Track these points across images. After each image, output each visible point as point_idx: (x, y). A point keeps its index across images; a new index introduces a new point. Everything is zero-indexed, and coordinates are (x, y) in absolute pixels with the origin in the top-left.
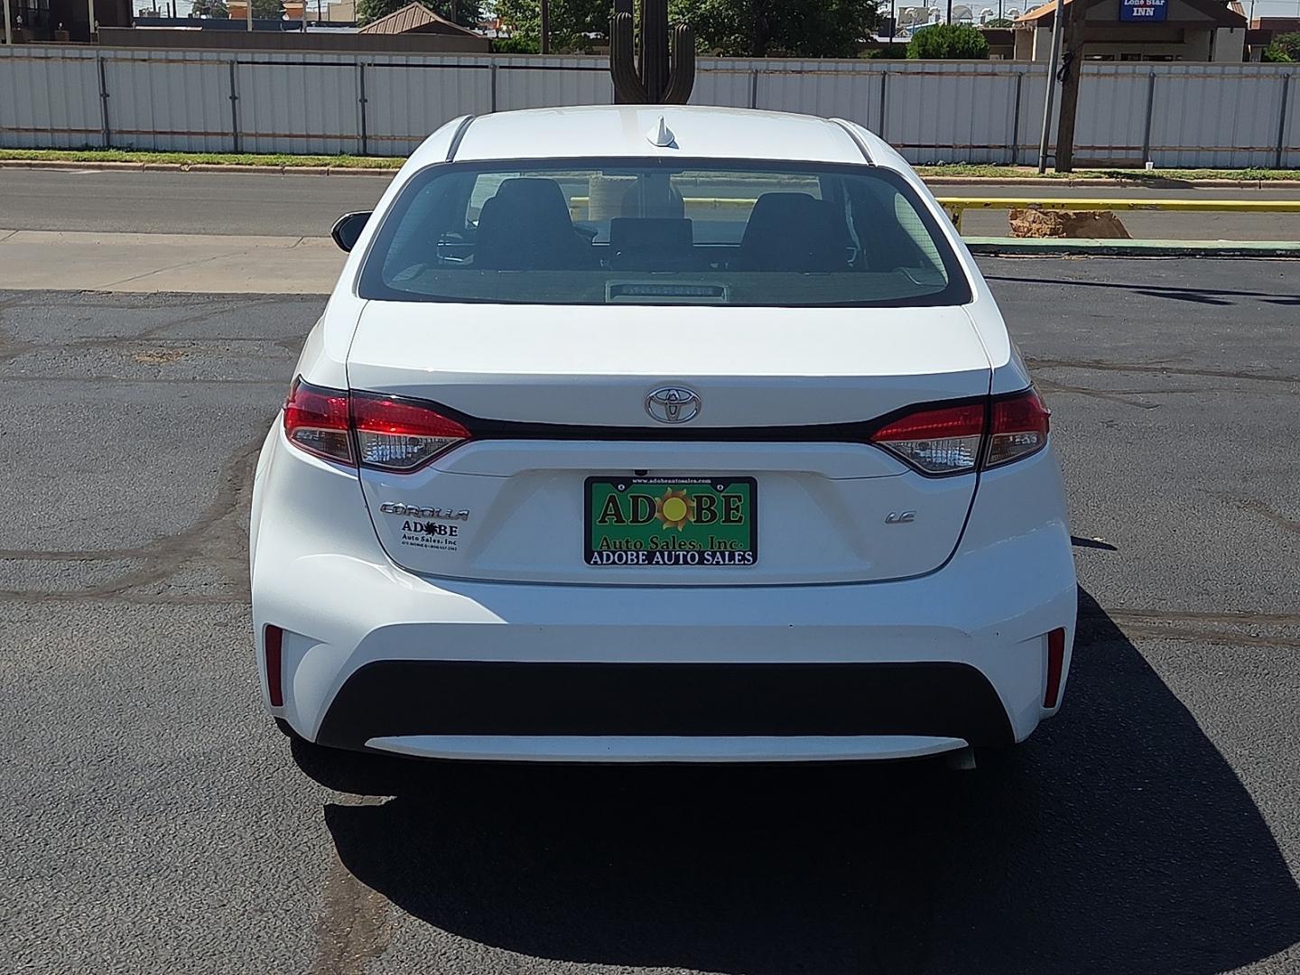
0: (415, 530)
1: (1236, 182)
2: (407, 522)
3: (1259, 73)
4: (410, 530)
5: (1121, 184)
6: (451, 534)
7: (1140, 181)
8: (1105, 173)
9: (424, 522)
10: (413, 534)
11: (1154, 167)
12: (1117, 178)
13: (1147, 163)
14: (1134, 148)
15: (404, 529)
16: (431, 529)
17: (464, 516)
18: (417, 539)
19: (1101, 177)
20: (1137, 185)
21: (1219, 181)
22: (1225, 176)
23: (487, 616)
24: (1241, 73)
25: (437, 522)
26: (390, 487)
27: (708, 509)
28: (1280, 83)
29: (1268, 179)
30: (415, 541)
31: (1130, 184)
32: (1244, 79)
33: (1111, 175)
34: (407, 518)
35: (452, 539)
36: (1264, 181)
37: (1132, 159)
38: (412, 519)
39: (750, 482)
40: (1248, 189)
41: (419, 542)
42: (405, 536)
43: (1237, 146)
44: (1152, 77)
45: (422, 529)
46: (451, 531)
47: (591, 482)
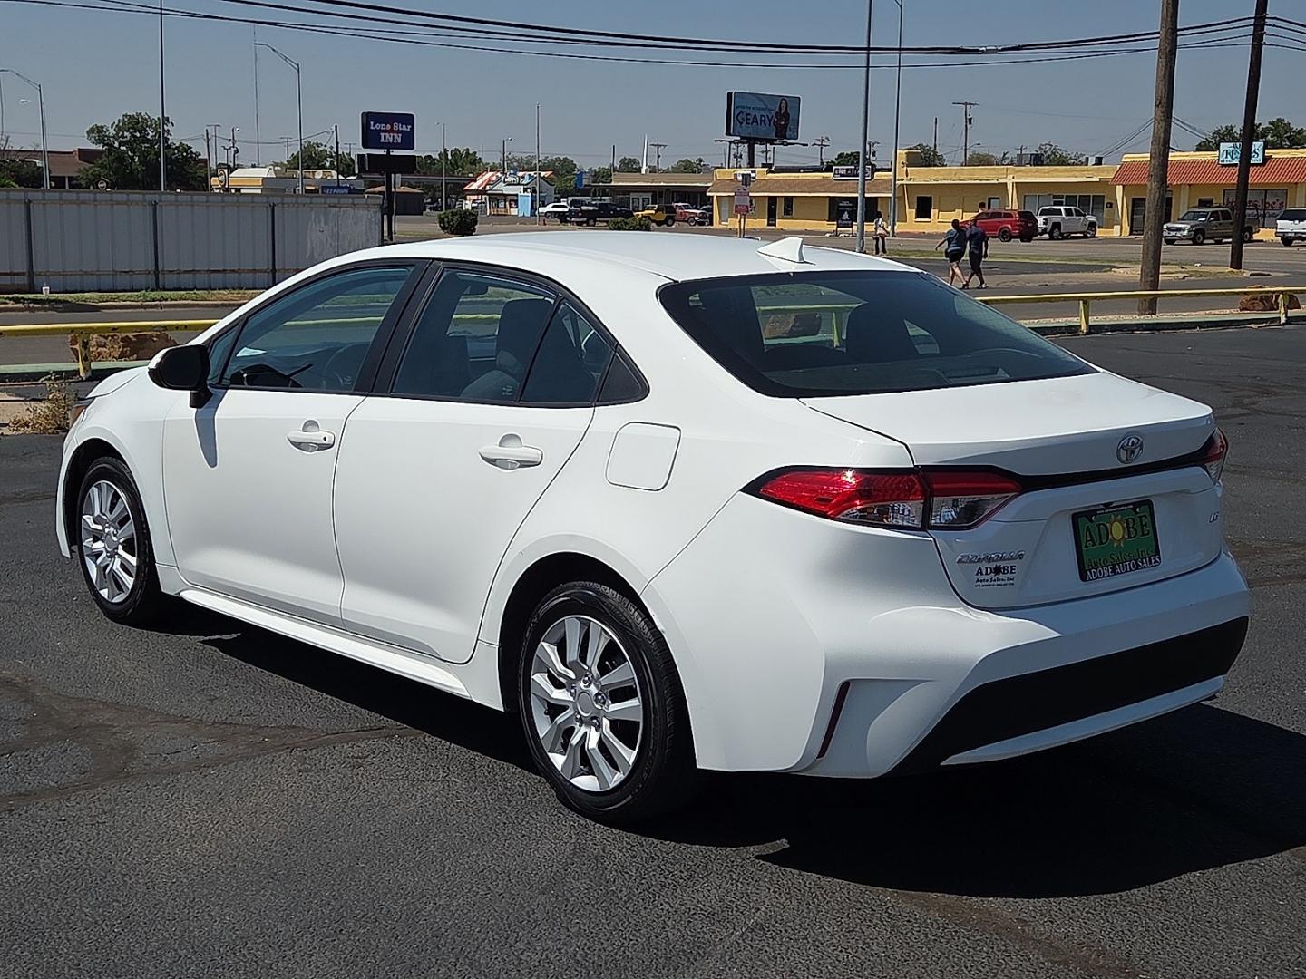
0: (986, 574)
1: (139, 303)
2: (980, 569)
3: (128, 200)
4: (982, 574)
5: (29, 309)
6: (1011, 573)
7: (47, 306)
8: (10, 299)
9: (993, 565)
10: (984, 577)
11: (50, 293)
12: (24, 303)
13: (44, 288)
14: (18, 274)
15: (977, 574)
16: (997, 570)
17: (1021, 556)
18: (987, 581)
19: (7, 303)
20: (46, 310)
21: (122, 303)
22: (125, 299)
23: (1047, 633)
24: (112, 200)
25: (1002, 564)
26: (963, 542)
27: (1133, 527)
28: (149, 209)
29: (166, 300)
30: (986, 583)
31: (38, 309)
32: (115, 206)
33: (17, 301)
34: (979, 565)
35: (1011, 576)
36: (164, 302)
37: (18, 285)
38: (984, 565)
39: (1148, 504)
40: (151, 310)
41: (988, 583)
42: (978, 581)
43: (117, 270)
44: (28, 204)
45: (991, 572)
46: (1012, 569)
47: (1075, 518)
